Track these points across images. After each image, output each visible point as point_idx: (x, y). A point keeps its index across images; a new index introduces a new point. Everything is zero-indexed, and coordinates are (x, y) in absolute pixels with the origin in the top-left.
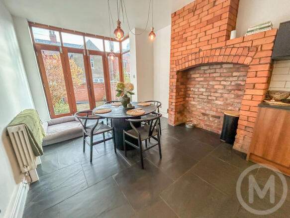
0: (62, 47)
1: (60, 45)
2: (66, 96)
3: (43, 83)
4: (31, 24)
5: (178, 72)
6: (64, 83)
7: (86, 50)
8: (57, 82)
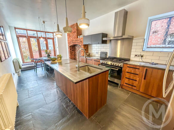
0: (28, 36)
1: (27, 35)
2: (30, 56)
3: (20, 50)
4: (15, 28)
5: (70, 47)
6: (28, 50)
7: (38, 37)
8: (25, 49)
